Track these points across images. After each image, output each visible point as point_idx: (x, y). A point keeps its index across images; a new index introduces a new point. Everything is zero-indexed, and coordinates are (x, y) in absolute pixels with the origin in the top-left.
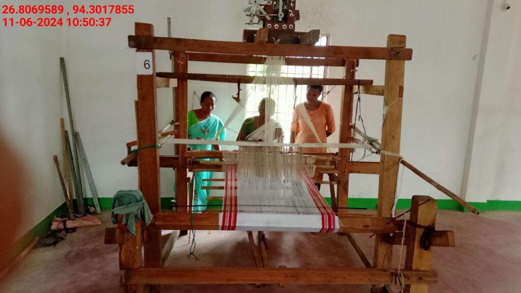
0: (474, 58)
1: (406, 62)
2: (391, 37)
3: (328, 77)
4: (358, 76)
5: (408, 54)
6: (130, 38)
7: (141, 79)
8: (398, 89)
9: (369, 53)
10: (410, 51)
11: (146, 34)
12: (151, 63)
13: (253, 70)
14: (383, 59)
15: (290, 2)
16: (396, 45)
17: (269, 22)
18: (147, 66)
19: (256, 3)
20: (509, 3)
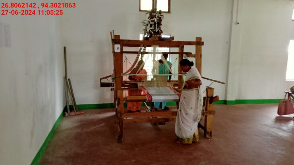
0: (227, 43)
1: (202, 46)
2: (197, 38)
3: (171, 52)
4: (185, 51)
5: (202, 44)
6: (112, 40)
7: (116, 53)
8: (200, 55)
9: (189, 43)
10: (203, 42)
11: (118, 38)
14: (195, 45)
15: (159, 28)
16: (198, 41)
17: (153, 34)
18: (118, 49)
19: (149, 28)
20: (238, 21)
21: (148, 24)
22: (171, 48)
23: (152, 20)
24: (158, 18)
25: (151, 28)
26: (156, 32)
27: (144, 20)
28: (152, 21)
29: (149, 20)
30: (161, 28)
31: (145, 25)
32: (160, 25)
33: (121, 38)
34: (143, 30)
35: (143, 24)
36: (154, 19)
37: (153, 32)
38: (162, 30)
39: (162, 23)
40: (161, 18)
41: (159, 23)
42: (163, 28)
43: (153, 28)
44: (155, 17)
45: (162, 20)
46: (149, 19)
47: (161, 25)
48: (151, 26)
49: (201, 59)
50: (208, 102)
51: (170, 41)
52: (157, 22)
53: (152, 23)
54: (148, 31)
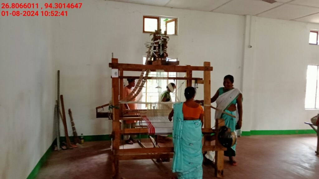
0: (239, 67)
1: (211, 72)
2: (205, 63)
3: (178, 77)
4: (193, 77)
5: (211, 69)
6: (110, 64)
7: (114, 79)
8: (208, 81)
9: (197, 68)
10: (212, 68)
11: (116, 62)
13: (152, 74)
14: (203, 70)
15: (164, 50)
16: (206, 66)
17: (157, 58)
18: (116, 74)
19: (152, 51)
20: (251, 45)
21: (151, 47)
22: (178, 73)
23: (156, 41)
24: (163, 40)
25: (155, 51)
26: (161, 55)
27: (146, 42)
28: (156, 43)
29: (153, 42)
30: (166, 51)
31: (148, 47)
32: (165, 48)
33: (119, 62)
34: (146, 53)
35: (146, 46)
36: (158, 41)
37: (157, 55)
38: (167, 53)
39: (167, 45)
40: (166, 39)
41: (164, 45)
42: (168, 51)
43: (158, 51)
44: (160, 39)
45: (168, 42)
46: (153, 40)
47: (167, 47)
48: (155, 48)
49: (210, 85)
51: (175, 66)
52: (162, 44)
53: (156, 45)
54: (151, 54)
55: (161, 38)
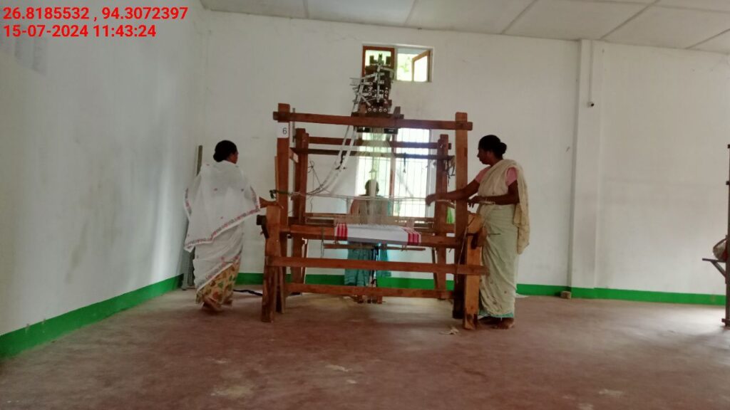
1: (469, 132)
2: (458, 115)
6: (275, 113)
7: (280, 141)
8: (463, 150)
10: (471, 124)
12: (288, 130)
14: (454, 129)
15: (385, 93)
16: (460, 120)
17: (370, 107)
18: (285, 132)
19: (361, 95)
21: (359, 86)
23: (369, 76)
24: (383, 74)
25: (366, 94)
26: (378, 102)
27: (353, 79)
28: (371, 79)
29: (362, 78)
30: (388, 94)
31: (355, 89)
32: (387, 89)
36: (373, 75)
37: (369, 102)
38: (390, 98)
40: (389, 72)
41: (384, 85)
42: (392, 95)
43: (371, 94)
44: (376, 71)
48: (366, 90)
50: (469, 246)
53: (368, 83)
54: (359, 100)
55: (378, 70)
